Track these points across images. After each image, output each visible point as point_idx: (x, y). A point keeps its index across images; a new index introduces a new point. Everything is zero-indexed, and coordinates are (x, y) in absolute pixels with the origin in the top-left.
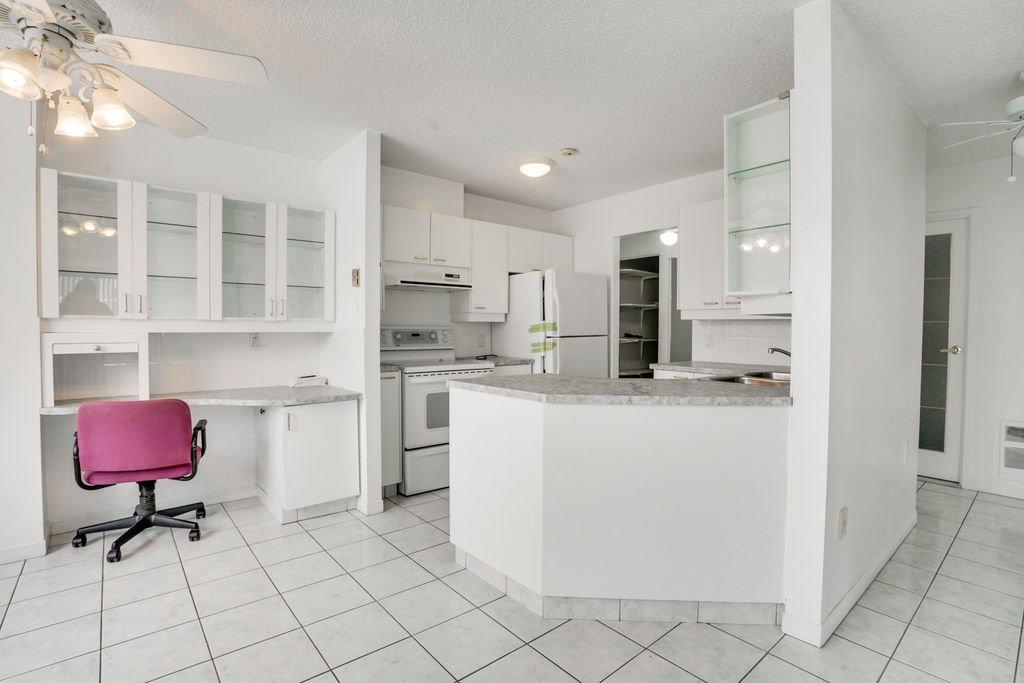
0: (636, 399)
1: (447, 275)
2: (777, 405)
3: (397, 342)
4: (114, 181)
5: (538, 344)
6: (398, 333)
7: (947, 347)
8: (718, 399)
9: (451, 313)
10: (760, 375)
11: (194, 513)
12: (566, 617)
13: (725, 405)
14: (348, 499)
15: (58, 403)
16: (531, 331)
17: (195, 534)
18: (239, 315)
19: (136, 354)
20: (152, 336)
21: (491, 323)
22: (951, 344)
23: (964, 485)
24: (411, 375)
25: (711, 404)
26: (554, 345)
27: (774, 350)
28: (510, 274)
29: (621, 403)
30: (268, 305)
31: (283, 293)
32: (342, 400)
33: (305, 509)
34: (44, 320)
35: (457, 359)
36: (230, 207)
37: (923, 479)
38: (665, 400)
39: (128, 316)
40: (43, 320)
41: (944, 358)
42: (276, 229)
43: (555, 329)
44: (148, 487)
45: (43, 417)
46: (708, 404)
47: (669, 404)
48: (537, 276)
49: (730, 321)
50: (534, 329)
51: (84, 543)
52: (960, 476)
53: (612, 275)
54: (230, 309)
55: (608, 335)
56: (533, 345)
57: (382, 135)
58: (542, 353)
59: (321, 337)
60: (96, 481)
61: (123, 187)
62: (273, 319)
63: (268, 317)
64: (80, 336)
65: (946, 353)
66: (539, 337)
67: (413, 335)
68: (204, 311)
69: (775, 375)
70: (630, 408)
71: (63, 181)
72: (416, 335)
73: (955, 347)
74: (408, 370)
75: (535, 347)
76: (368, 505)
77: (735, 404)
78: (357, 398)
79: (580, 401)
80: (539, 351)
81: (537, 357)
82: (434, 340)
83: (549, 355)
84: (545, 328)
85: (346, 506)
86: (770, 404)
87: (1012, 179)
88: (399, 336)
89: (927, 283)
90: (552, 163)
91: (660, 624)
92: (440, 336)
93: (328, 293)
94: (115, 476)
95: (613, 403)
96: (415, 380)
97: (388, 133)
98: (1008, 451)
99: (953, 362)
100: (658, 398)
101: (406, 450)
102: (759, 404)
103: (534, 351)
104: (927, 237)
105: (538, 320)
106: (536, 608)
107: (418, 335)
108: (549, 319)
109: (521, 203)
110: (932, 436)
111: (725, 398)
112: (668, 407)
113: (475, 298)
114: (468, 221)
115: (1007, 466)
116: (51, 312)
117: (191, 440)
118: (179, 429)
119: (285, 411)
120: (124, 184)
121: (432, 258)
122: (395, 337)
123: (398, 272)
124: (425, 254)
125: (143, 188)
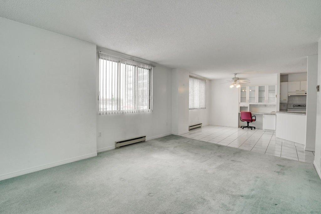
1: (305, 93)
15: (240, 112)
17: (252, 129)
19: (248, 107)
32: (271, 115)
34: (239, 103)
39: (247, 102)
42: (267, 89)
44: (248, 123)
60: (243, 121)
62: (266, 103)
64: (243, 104)
68: (256, 102)
85: (274, 131)
116: (240, 102)
117: (251, 117)
118: (250, 116)
119: (263, 115)
120: (247, 87)
121: (301, 90)
122: (293, 106)
123: (289, 94)
124: (299, 90)
125: (249, 87)
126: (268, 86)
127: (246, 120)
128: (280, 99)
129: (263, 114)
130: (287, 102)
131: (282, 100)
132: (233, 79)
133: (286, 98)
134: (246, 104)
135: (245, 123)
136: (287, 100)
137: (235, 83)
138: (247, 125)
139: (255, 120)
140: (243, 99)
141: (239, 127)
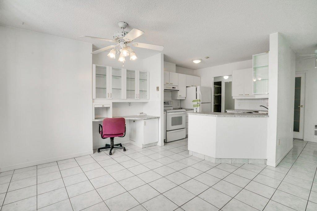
1: (173, 88)
2: (266, 117)
4: (105, 66)
5: (195, 105)
7: (300, 106)
9: (171, 97)
10: (256, 112)
11: (119, 146)
12: (220, 163)
14: (155, 143)
15: (95, 119)
16: (193, 102)
17: (125, 150)
19: (110, 107)
20: (113, 103)
21: (180, 100)
22: (301, 105)
23: (304, 140)
24: (168, 112)
25: (251, 117)
26: (200, 105)
27: (261, 106)
28: (187, 87)
30: (136, 95)
31: (139, 92)
33: (147, 145)
35: (174, 109)
36: (128, 72)
37: (294, 139)
38: (242, 116)
39: (108, 98)
40: (93, 99)
41: (299, 108)
42: (137, 77)
43: (200, 101)
44: (112, 139)
45: (93, 122)
47: (243, 117)
48: (195, 88)
49: (245, 99)
50: (193, 101)
51: (100, 152)
52: (303, 137)
53: (212, 87)
54: (128, 96)
55: (211, 103)
56: (193, 105)
57: (164, 54)
58: (196, 107)
59: (144, 103)
61: (108, 67)
62: (136, 99)
63: (136, 98)
64: (101, 103)
65: (300, 107)
66: (196, 103)
69: (259, 112)
71: (97, 67)
72: (167, 103)
73: (302, 106)
74: (168, 111)
75: (194, 106)
76: (161, 144)
78: (158, 118)
80: (195, 107)
81: (195, 108)
82: (169, 104)
83: (198, 108)
84: (197, 101)
85: (155, 144)
86: (264, 117)
87: (316, 67)
89: (295, 89)
90: (201, 60)
91: (240, 164)
93: (148, 92)
94: (108, 136)
96: (169, 114)
97: (166, 54)
98: (315, 131)
99: (302, 110)
101: (167, 131)
103: (194, 107)
104: (296, 78)
105: (195, 99)
106: (213, 161)
108: (198, 98)
109: (188, 68)
110: (296, 128)
113: (179, 93)
114: (177, 74)
115: (315, 135)
116: (94, 97)
119: (144, 121)
121: (170, 83)
124: (168, 82)
125: (111, 68)
126: (139, 72)
141: (94, 152)
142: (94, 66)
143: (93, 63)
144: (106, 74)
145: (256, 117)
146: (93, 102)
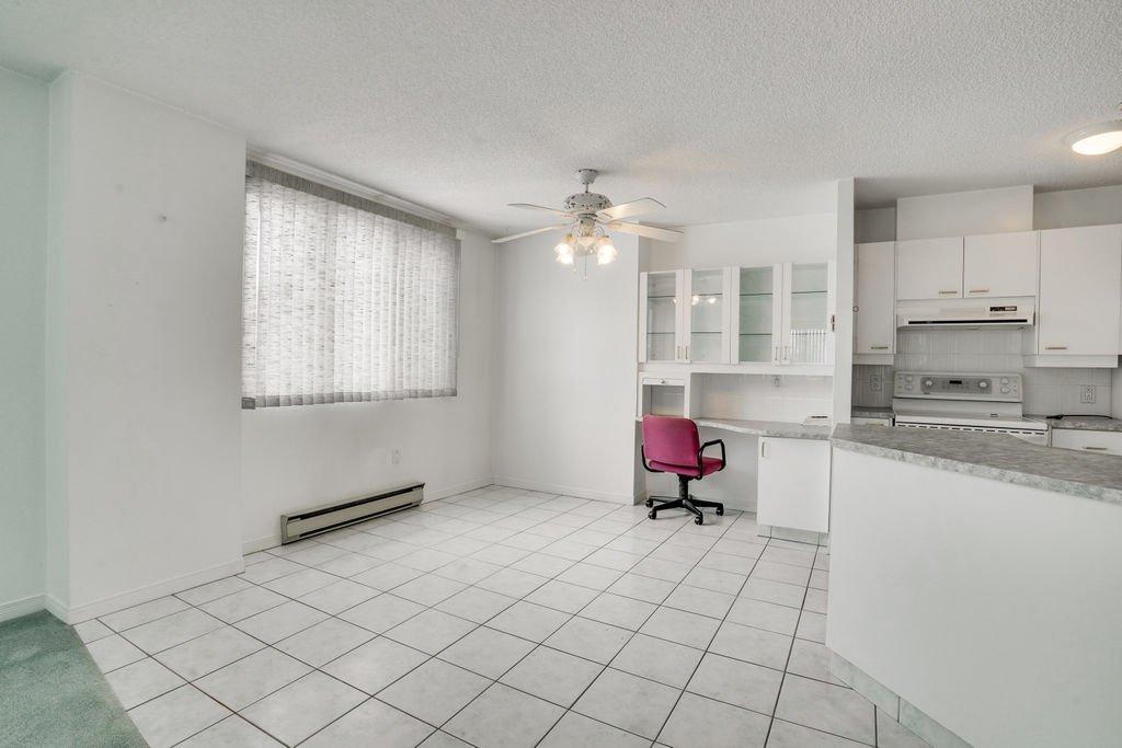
0: (909, 455)
1: (992, 309)
3: (926, 389)
4: (673, 272)
6: (929, 379)
8: (1011, 474)
9: (1023, 356)
13: (1019, 484)
15: (644, 414)
17: (700, 522)
18: (754, 360)
19: (683, 387)
20: (694, 375)
25: (999, 478)
29: (893, 458)
30: (774, 351)
31: (786, 341)
32: (808, 438)
34: (639, 364)
36: (746, 275)
39: (679, 361)
42: (782, 286)
44: (684, 481)
46: (995, 478)
54: (746, 355)
57: (855, 179)
60: (653, 467)
62: (777, 363)
63: (773, 362)
64: (657, 374)
67: (951, 382)
68: (724, 358)
70: (900, 464)
71: (650, 277)
72: (956, 382)
74: (899, 419)
77: (1036, 485)
79: (857, 449)
82: (987, 389)
85: (818, 540)
88: (929, 383)
92: (996, 385)
93: (830, 336)
95: (885, 456)
100: (933, 458)
102: (1078, 494)
107: (960, 382)
111: (1020, 474)
112: (945, 472)
116: (643, 358)
117: (698, 450)
118: (690, 440)
119: (761, 440)
120: (679, 273)
121: (967, 291)
122: (923, 383)
123: (901, 311)
124: (958, 287)
125: (689, 273)
126: (788, 267)
127: (671, 467)
128: (855, 339)
129: (757, 436)
130: (890, 361)
131: (865, 349)
132: (572, 201)
133: (887, 337)
134: (675, 372)
135: (667, 484)
136: (890, 351)
137: (587, 235)
138: (676, 494)
139: (722, 464)
140: (657, 342)
141: (636, 504)
142: (644, 276)
143: (640, 270)
144: (674, 291)
145: (1029, 484)
146: (639, 371)
